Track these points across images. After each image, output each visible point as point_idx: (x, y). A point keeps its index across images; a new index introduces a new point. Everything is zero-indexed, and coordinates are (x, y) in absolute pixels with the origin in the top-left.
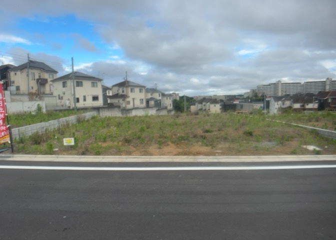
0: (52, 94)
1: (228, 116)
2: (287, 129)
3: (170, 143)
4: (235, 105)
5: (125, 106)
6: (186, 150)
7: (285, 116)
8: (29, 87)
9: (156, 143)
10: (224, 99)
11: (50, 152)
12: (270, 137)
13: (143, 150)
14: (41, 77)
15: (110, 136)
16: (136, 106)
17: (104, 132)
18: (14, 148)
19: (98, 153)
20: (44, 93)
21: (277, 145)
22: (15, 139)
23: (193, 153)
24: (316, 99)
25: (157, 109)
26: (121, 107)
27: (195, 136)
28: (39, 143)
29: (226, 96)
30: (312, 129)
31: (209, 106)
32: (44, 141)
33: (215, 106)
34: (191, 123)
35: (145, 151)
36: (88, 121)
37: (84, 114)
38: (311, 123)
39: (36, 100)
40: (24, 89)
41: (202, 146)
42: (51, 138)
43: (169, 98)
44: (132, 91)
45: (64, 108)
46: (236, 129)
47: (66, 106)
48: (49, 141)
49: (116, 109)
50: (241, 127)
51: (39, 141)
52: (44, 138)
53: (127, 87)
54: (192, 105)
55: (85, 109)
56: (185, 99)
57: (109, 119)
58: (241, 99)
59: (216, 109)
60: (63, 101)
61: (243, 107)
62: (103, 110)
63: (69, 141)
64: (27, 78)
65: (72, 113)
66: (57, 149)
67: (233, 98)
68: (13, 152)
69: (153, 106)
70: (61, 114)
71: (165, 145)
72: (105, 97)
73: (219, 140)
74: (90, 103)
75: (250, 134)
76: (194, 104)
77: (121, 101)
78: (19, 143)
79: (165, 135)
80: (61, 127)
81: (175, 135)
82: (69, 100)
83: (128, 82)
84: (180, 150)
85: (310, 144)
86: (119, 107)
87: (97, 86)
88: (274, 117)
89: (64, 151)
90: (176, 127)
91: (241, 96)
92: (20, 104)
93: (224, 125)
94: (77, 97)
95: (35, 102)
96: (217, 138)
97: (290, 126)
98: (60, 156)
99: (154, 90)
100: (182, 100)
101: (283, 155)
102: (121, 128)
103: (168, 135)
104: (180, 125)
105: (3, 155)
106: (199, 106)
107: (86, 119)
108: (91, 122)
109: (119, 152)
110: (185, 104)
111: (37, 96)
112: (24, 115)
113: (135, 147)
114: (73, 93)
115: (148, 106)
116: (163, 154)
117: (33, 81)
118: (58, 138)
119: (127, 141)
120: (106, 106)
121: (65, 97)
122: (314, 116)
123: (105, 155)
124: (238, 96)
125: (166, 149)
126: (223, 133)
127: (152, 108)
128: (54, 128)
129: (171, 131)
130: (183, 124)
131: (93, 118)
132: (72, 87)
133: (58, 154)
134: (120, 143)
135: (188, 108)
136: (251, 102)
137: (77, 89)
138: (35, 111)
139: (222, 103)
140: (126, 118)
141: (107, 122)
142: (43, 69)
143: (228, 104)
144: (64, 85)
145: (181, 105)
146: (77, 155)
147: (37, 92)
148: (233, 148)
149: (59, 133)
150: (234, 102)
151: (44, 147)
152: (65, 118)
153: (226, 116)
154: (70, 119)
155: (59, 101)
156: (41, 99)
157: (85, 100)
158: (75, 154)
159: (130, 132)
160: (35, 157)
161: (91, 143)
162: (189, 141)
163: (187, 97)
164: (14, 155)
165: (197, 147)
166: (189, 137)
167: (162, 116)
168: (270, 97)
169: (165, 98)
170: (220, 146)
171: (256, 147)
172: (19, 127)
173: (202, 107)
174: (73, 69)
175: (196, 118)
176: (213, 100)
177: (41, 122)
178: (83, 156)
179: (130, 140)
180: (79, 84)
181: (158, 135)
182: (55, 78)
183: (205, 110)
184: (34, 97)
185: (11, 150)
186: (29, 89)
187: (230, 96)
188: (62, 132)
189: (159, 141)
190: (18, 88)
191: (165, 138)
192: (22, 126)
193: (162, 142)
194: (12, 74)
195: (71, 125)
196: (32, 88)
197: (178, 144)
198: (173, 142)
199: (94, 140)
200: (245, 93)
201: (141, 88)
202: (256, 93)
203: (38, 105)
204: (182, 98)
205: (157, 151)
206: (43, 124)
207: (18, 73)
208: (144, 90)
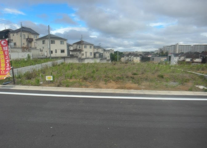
0: (36, 48)
1: (146, 65)
2: (185, 75)
3: (112, 81)
4: (149, 58)
5: (81, 57)
6: (122, 85)
7: (182, 66)
8: (22, 43)
9: (103, 81)
10: (142, 54)
11: (38, 84)
12: (175, 79)
13: (95, 85)
14: (29, 38)
15: (74, 76)
16: (87, 57)
17: (70, 72)
18: (15, 81)
19: (68, 86)
20: (31, 47)
21: (179, 84)
22: (16, 76)
23: (127, 87)
24: (201, 56)
25: (100, 59)
26: (79, 57)
27: (127, 77)
28: (30, 79)
29: (143, 52)
30: (201, 75)
31: (133, 58)
32: (33, 78)
33: (137, 58)
34: (124, 69)
35: (97, 86)
36: (59, 65)
37: (56, 61)
38: (199, 71)
39: (26, 52)
40: (18, 44)
41: (132, 83)
42: (37, 76)
43: (108, 52)
44: (85, 47)
45: (44, 57)
46: (153, 74)
47: (44, 56)
48: (36, 77)
49: (75, 58)
50: (156, 72)
51: (30, 77)
52: (33, 75)
53: (82, 44)
54: (122, 57)
55: (57, 58)
56: (118, 53)
57: (72, 64)
58: (153, 54)
59: (137, 60)
60: (43, 52)
61: (154, 60)
62: (67, 58)
63: (49, 78)
64: (20, 37)
65: (49, 61)
66: (42, 83)
67: (148, 53)
68: (15, 83)
69: (98, 57)
70: (42, 61)
71: (109, 82)
72: (69, 51)
73: (142, 80)
74: (59, 54)
75: (162, 77)
76: (124, 57)
77: (78, 53)
78: (18, 78)
79: (108, 76)
80: (43, 69)
81: (115, 76)
82: (46, 52)
83: (83, 41)
84: (119, 86)
85: (200, 85)
86: (77, 57)
87: (64, 44)
88: (175, 66)
89: (46, 84)
90: (114, 71)
91: (153, 52)
92: (17, 54)
93: (145, 71)
94: (51, 50)
95: (26, 53)
96: (141, 79)
97: (186, 73)
98: (44, 87)
99: (99, 47)
100: (116, 54)
101: (184, 91)
102: (80, 71)
103: (110, 75)
104: (117, 70)
105: (9, 86)
106: (127, 58)
107: (58, 64)
108: (61, 66)
109: (80, 86)
110: (118, 56)
111: (27, 49)
112: (20, 61)
113: (90, 83)
114: (49, 47)
115: (95, 57)
116: (109, 88)
117: (24, 39)
118: (42, 76)
119: (85, 79)
120: (69, 56)
121: (44, 50)
122: (201, 67)
123: (72, 87)
124: (150, 52)
125: (109, 85)
126: (144, 76)
127: (97, 58)
128: (39, 69)
129: (112, 73)
130: (119, 69)
131: (62, 63)
132: (49, 44)
133: (43, 86)
134: (81, 80)
135: (120, 59)
136: (159, 56)
137: (52, 45)
138: (26, 58)
139: (141, 57)
140: (82, 64)
141: (71, 67)
142: (30, 32)
143: (145, 57)
144: (44, 43)
145: (115, 57)
146: (55, 87)
147: (27, 47)
148: (152, 85)
149: (42, 72)
150: (148, 56)
151: (33, 81)
152: (45, 63)
153: (145, 64)
154: (48, 64)
155: (40, 53)
156: (29, 51)
157: (56, 52)
158: (54, 86)
159: (86, 73)
160: (29, 87)
161: (63, 80)
162: (124, 80)
163: (119, 52)
164: (16, 86)
165: (129, 84)
166: (123, 77)
167: (104, 63)
168: (171, 54)
169: (106, 52)
170: (143, 84)
171: (166, 85)
172: (17, 68)
173: (128, 58)
174: (49, 33)
175: (126, 65)
176: (136, 55)
177: (31, 65)
178: (58, 88)
179: (87, 78)
180: (53, 42)
181: (104, 75)
182: (38, 38)
183: (130, 60)
184: (25, 50)
185: (13, 82)
186: (22, 45)
187: (146, 52)
188: (44, 72)
189: (105, 80)
190: (15, 44)
191: (109, 77)
192: (19, 68)
193: (107, 80)
194: (11, 35)
195: (49, 68)
196: (24, 44)
197: (117, 82)
198: (113, 80)
199: (64, 78)
200: (155, 51)
201: (91, 45)
202: (162, 51)
203: (28, 54)
204: (116, 52)
205: (105, 86)
206: (32, 67)
207: (15, 34)
208: (92, 47)
